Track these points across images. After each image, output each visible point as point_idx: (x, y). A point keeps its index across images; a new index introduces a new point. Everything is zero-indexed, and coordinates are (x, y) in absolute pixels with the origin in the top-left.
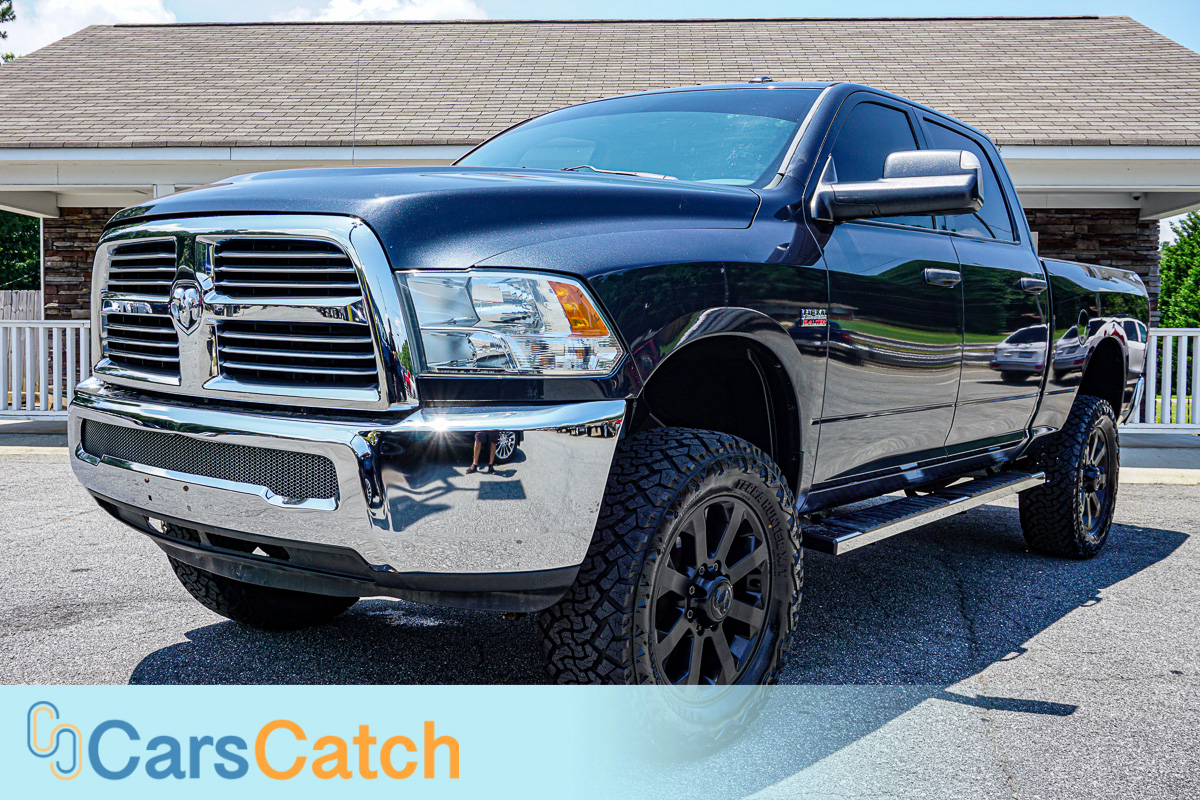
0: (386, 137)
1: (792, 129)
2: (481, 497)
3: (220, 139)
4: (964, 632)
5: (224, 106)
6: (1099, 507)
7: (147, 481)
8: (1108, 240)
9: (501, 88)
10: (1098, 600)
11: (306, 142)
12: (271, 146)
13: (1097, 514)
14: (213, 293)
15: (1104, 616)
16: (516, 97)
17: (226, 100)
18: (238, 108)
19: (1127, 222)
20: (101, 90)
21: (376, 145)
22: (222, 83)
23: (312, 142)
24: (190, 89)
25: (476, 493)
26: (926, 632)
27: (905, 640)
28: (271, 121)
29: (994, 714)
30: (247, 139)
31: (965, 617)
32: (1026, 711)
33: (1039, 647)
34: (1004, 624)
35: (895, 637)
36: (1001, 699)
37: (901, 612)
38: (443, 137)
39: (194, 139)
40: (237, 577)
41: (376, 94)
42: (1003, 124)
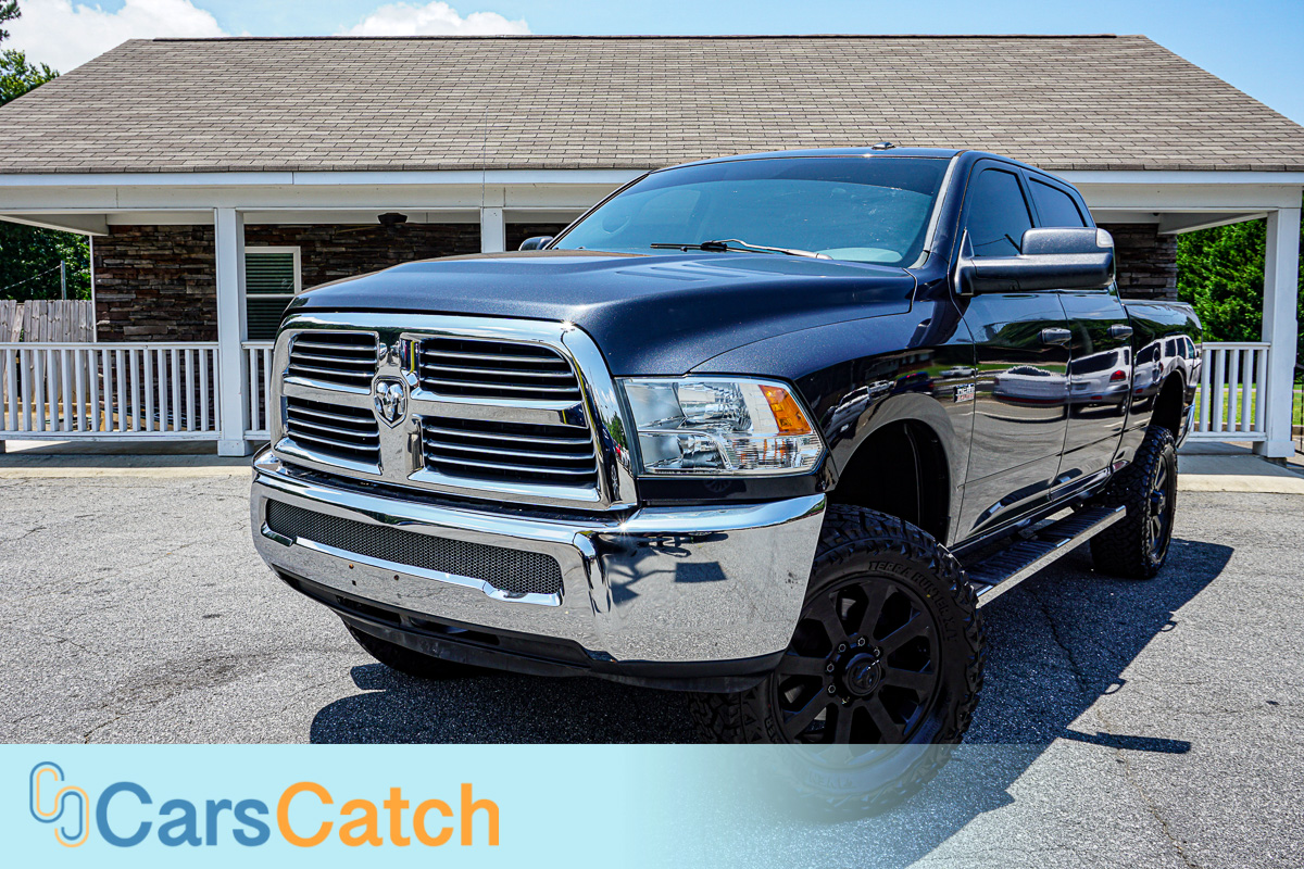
0: (447, 161)
1: (928, 204)
2: (678, 580)
3: (282, 163)
4: (1066, 663)
5: (279, 128)
6: (1159, 527)
7: (351, 568)
8: (1128, 253)
9: (552, 109)
10: (1174, 624)
11: (368, 166)
12: (334, 170)
13: (1158, 535)
14: (419, 390)
15: (1187, 642)
16: (568, 118)
17: (281, 121)
18: (293, 130)
19: (1146, 236)
20: (152, 110)
21: (438, 169)
22: (273, 103)
23: (374, 166)
24: (242, 109)
25: (672, 576)
26: (1033, 664)
27: (1016, 674)
28: (329, 144)
29: (1125, 753)
30: (310, 163)
31: (1061, 645)
32: (1154, 750)
33: (1140, 677)
34: (1101, 653)
35: (1006, 670)
36: (1127, 737)
37: (1003, 643)
38: (504, 161)
39: (255, 163)
40: (434, 653)
41: (429, 115)
42: (1041, 147)
